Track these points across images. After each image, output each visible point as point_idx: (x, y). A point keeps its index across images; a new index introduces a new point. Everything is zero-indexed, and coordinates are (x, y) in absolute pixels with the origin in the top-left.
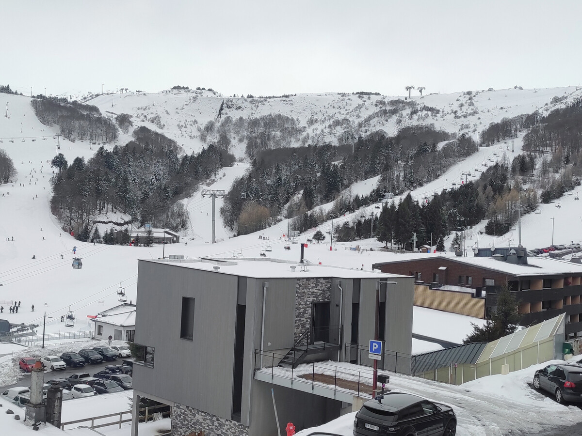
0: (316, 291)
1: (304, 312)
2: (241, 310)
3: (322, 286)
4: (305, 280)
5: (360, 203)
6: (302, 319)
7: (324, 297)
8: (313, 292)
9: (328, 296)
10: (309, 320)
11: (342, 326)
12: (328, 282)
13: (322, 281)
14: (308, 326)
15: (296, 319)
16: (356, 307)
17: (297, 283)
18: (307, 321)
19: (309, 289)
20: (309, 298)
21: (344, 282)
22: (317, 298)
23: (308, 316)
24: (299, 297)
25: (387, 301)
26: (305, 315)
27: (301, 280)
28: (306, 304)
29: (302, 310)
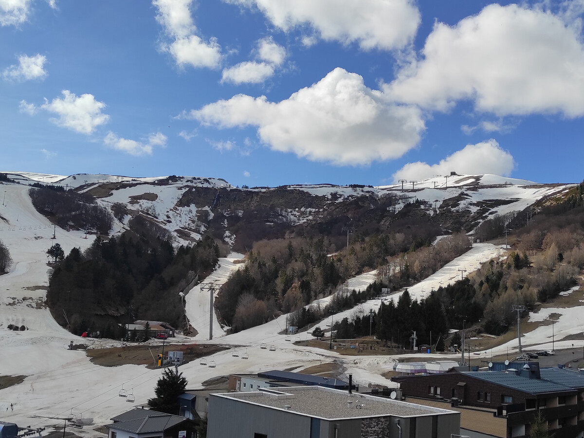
0: (377, 429)
3: (382, 425)
4: (367, 420)
5: (358, 298)
7: (384, 435)
8: (375, 431)
9: (387, 434)
12: (386, 421)
13: (383, 420)
17: (362, 423)
19: (372, 428)
20: (372, 436)
21: (403, 422)
22: (378, 436)
24: (364, 436)
25: (438, 437)
27: (365, 420)
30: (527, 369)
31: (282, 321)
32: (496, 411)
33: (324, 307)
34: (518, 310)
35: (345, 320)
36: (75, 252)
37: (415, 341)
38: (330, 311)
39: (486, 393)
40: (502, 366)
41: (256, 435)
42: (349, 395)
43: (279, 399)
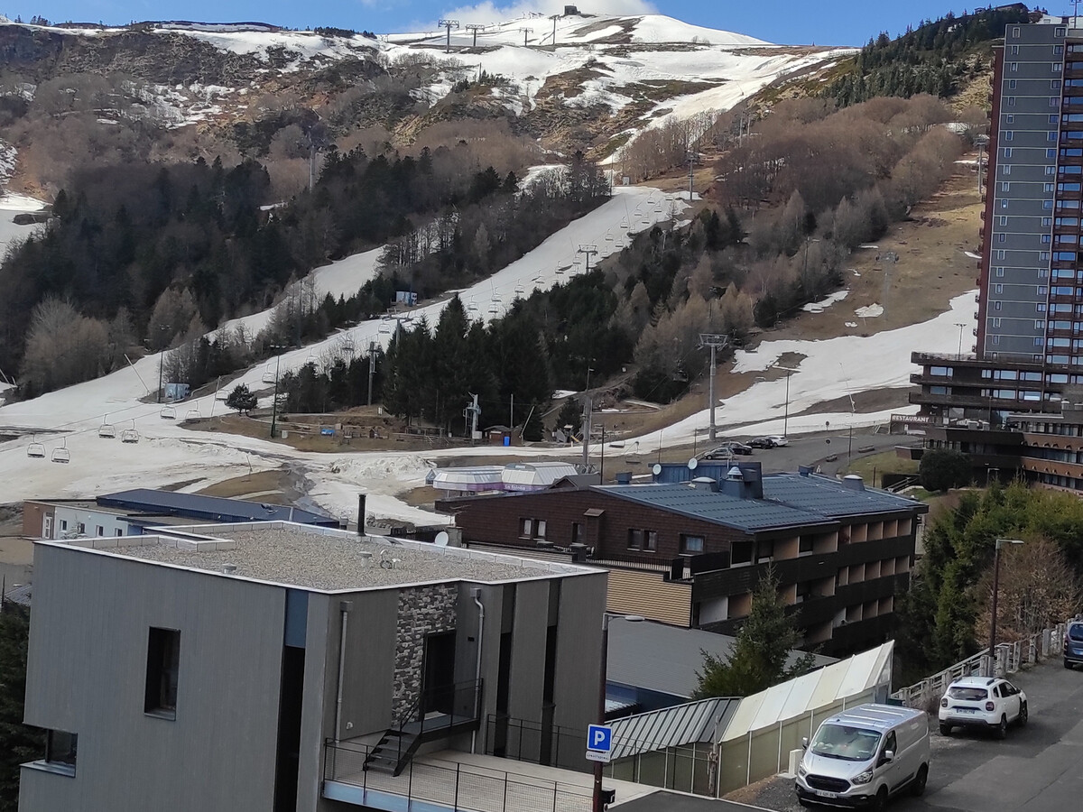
0: (431, 611)
1: (410, 657)
2: (293, 661)
3: (442, 601)
4: (412, 591)
5: (339, 315)
6: (406, 670)
7: (445, 622)
8: (427, 614)
9: (453, 621)
10: (418, 672)
11: (482, 681)
12: (450, 592)
13: (444, 590)
14: (416, 684)
15: (396, 671)
16: (506, 640)
17: (401, 599)
18: (415, 673)
19: (420, 608)
20: (420, 625)
21: (487, 593)
22: (433, 625)
23: (416, 664)
24: (403, 626)
25: (559, 625)
26: (412, 661)
27: (407, 592)
28: (414, 640)
29: (406, 653)
30: (736, 477)
31: (148, 369)
32: (669, 569)
33: (255, 335)
34: (713, 345)
35: (309, 369)
37: (475, 418)
38: (268, 347)
39: (647, 533)
40: (682, 472)
41: (152, 630)
42: (358, 539)
43: (200, 550)
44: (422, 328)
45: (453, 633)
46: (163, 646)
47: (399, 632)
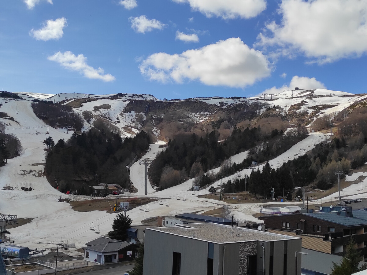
0: (249, 249)
1: (244, 262)
2: (210, 262)
3: (252, 246)
4: (244, 243)
6: (242, 266)
7: (254, 252)
9: (256, 252)
10: (246, 266)
11: (265, 270)
12: (255, 244)
13: (253, 243)
14: (246, 270)
15: (240, 266)
16: (271, 258)
17: (240, 245)
18: (245, 267)
19: (246, 248)
20: (246, 253)
21: (265, 244)
22: (250, 253)
23: (245, 264)
24: (241, 253)
25: (288, 253)
26: (244, 263)
27: (242, 244)
28: (244, 257)
29: (242, 261)
30: (344, 211)
31: (190, 183)
32: (324, 237)
33: (216, 174)
34: (339, 174)
35: (229, 182)
36: (61, 141)
37: (273, 194)
38: (220, 176)
39: (318, 226)
40: (328, 209)
41: (174, 253)
42: (232, 228)
43: (189, 231)
44: (258, 170)
45: (256, 255)
46: (177, 257)
47: (240, 255)
